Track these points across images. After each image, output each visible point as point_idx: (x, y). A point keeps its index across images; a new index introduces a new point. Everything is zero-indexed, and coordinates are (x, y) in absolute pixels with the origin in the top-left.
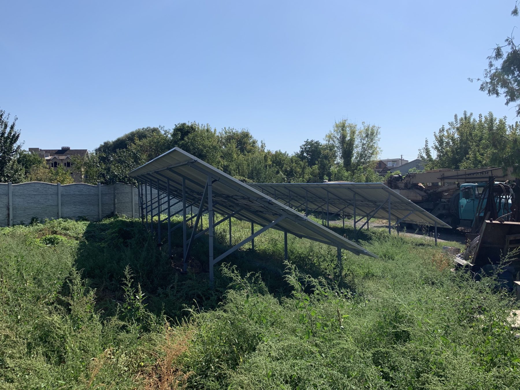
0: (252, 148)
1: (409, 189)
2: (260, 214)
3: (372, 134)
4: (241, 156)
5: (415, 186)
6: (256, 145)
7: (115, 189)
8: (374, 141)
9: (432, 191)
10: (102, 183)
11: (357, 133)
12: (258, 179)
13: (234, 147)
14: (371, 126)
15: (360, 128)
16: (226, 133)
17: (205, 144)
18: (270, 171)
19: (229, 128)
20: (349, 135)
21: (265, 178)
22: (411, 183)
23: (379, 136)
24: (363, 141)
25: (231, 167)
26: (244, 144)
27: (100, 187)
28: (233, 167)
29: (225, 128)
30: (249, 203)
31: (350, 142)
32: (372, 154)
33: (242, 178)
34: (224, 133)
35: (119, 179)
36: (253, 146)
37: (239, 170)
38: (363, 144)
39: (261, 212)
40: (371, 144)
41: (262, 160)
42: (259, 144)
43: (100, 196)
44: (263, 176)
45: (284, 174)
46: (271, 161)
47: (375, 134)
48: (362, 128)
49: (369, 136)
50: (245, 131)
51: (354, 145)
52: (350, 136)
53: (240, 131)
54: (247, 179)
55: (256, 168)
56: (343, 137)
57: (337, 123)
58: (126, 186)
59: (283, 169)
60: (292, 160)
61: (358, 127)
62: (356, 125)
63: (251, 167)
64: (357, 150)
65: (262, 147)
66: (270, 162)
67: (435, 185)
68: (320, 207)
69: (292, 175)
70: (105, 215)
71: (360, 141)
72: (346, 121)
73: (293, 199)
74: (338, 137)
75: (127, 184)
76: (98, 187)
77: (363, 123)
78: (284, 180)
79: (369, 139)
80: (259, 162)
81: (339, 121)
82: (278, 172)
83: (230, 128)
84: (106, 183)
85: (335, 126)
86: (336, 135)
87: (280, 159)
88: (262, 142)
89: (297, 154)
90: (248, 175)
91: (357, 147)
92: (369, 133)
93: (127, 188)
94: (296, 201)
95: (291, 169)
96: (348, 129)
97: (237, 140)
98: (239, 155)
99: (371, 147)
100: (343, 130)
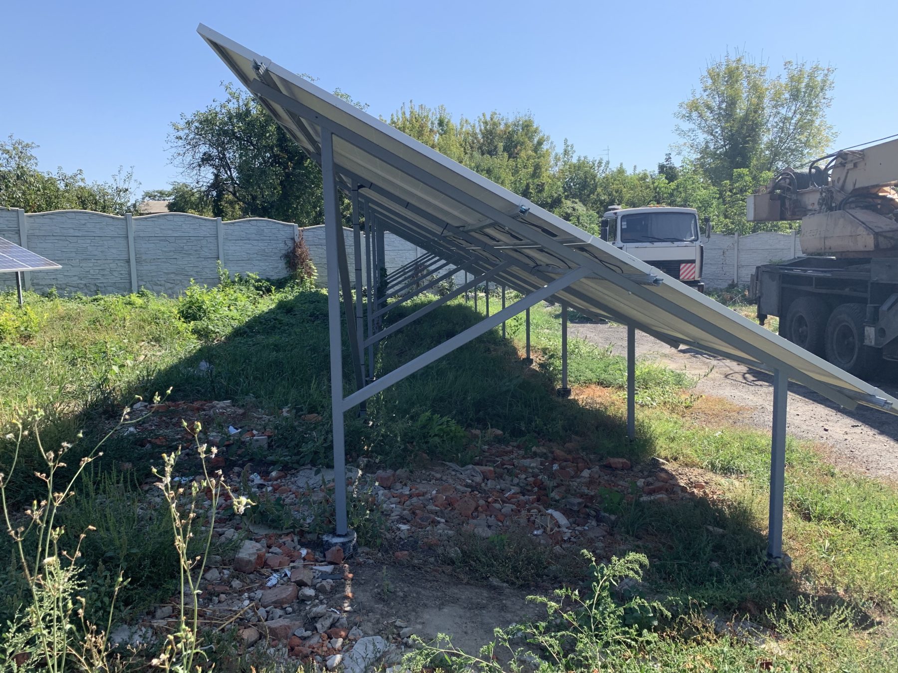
3: (811, 88)
14: (807, 69)
20: (744, 97)
29: (484, 115)
47: (818, 89)
49: (801, 95)
56: (730, 103)
62: (764, 69)
65: (566, 152)
77: (787, 63)
79: (799, 105)
92: (802, 85)
99: (807, 125)
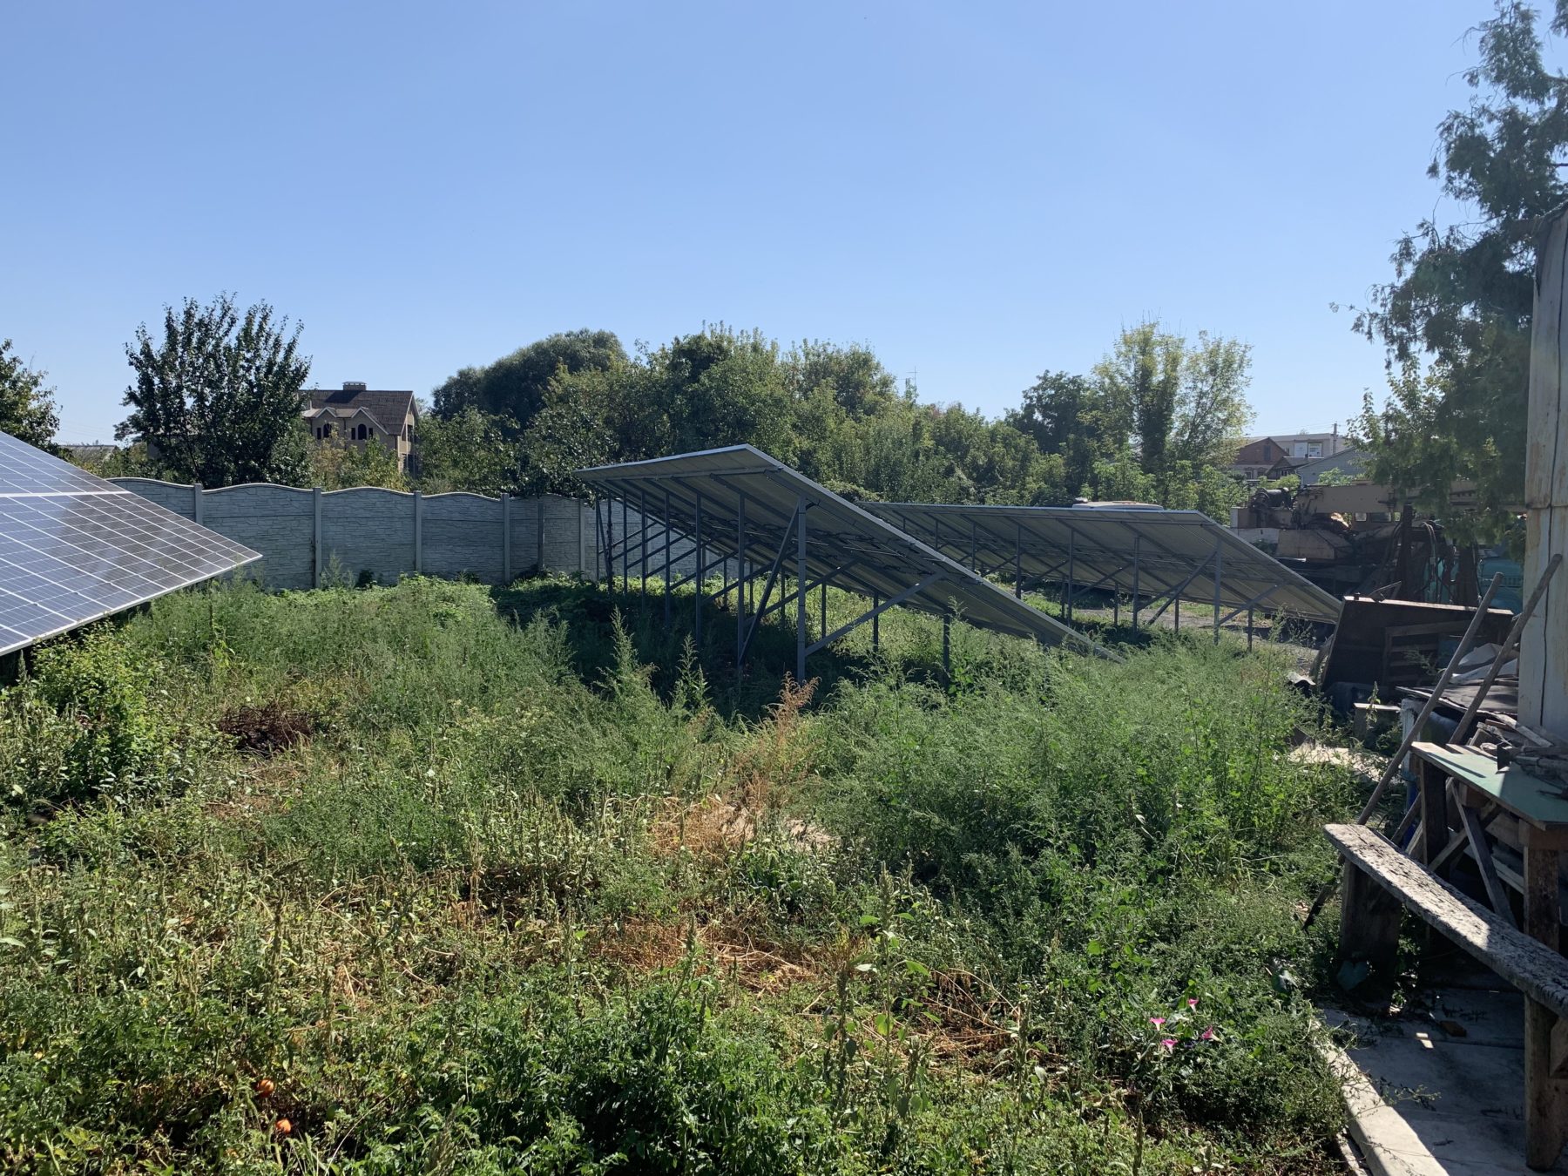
0: (878, 398)
1: (1305, 527)
2: (894, 572)
3: (1229, 364)
4: (849, 423)
5: (1324, 521)
6: (892, 389)
7: (541, 511)
8: (1233, 387)
9: (1362, 535)
10: (512, 493)
11: (1184, 362)
12: (892, 489)
13: (830, 398)
14: (1224, 344)
15: (1193, 346)
16: (807, 355)
17: (753, 392)
18: (928, 468)
19: (816, 341)
20: (1160, 367)
21: (913, 488)
22: (1312, 511)
23: (1247, 372)
24: (1199, 385)
25: (819, 455)
26: (857, 388)
27: (508, 504)
28: (824, 456)
29: (805, 341)
30: (871, 550)
31: (1165, 388)
32: (1226, 422)
33: (850, 487)
34: (801, 354)
35: (552, 485)
36: (881, 394)
37: (841, 464)
38: (1202, 395)
39: (895, 568)
40: (1225, 395)
41: (905, 436)
42: (899, 389)
43: (507, 525)
44: (907, 481)
45: (970, 476)
46: (933, 437)
47: (1235, 366)
48: (1200, 349)
49: (1219, 371)
50: (862, 350)
51: (1176, 398)
52: (1165, 371)
53: (846, 349)
54: (862, 490)
55: (887, 458)
56: (1146, 373)
57: (1128, 333)
58: (567, 502)
59: (968, 459)
60: (993, 434)
61: (1188, 346)
62: (1182, 341)
63: (876, 456)
64: (1182, 414)
65: (908, 395)
66: (928, 443)
67: (1376, 520)
68: (1055, 569)
69: (993, 481)
70: (518, 572)
71: (1191, 385)
72: (1153, 326)
73: (985, 547)
74: (1130, 373)
75: (569, 496)
76: (503, 502)
77: (1203, 333)
78: (968, 494)
79: (1218, 381)
80: (899, 444)
81: (1133, 325)
82: (950, 471)
83: (820, 343)
84: (521, 494)
85: (1119, 339)
86: (1123, 368)
87: (959, 432)
88: (907, 382)
89: (1014, 415)
90: (866, 479)
91: (1183, 402)
92: (1220, 360)
93: (568, 507)
94: (993, 551)
95: (991, 461)
96: (1158, 350)
97: (838, 376)
98: (842, 422)
99: (1225, 402)
100: (1143, 352)
